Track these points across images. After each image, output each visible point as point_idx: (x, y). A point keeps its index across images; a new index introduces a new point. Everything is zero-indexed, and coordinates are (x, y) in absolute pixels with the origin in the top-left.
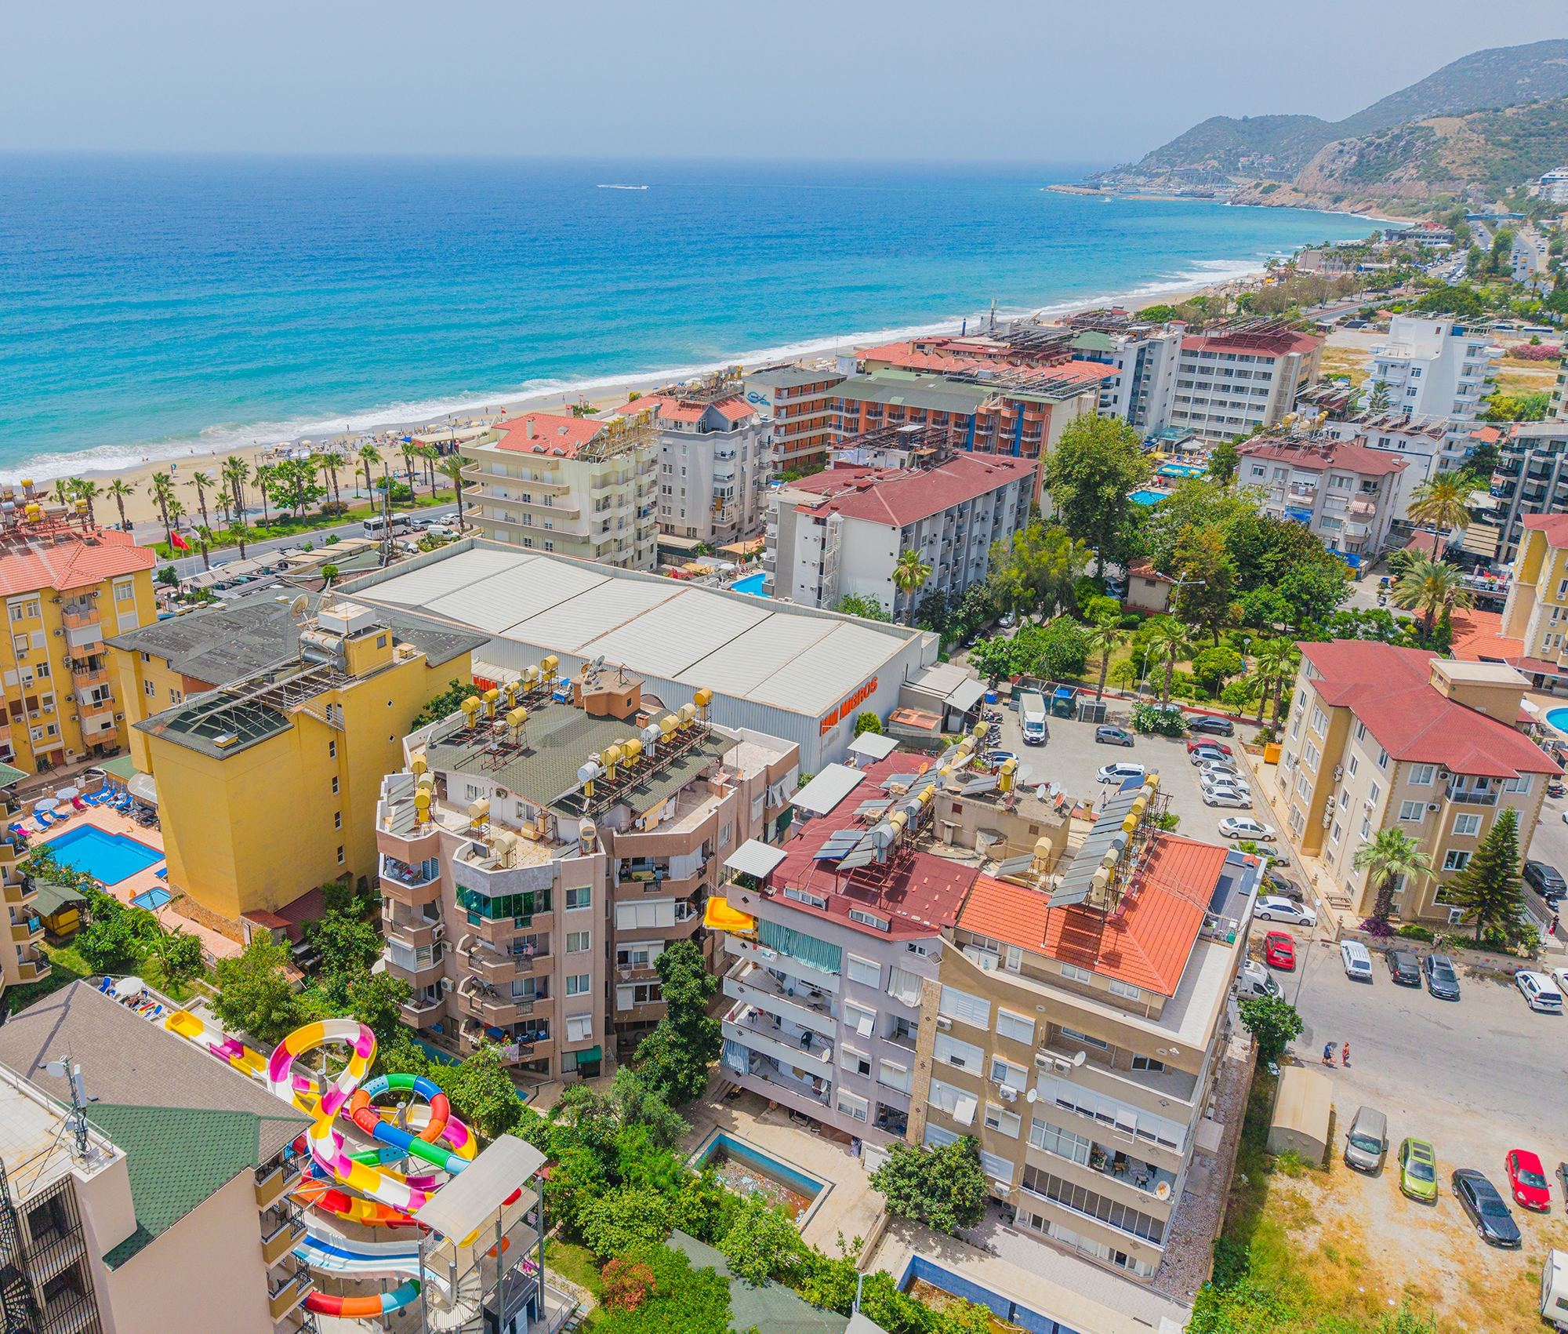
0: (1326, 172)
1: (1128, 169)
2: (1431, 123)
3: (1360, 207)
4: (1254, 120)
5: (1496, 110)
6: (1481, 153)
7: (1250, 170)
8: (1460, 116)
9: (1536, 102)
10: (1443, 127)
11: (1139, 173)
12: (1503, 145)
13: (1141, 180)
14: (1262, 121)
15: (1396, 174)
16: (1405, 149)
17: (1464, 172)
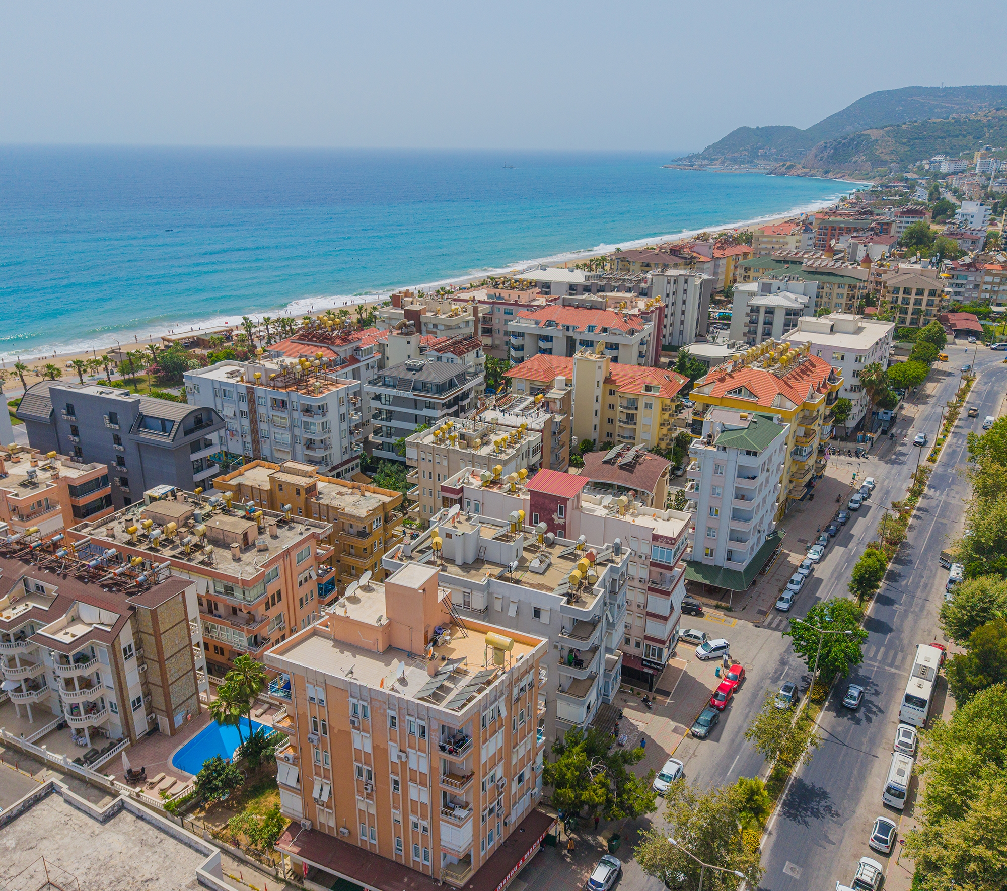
0: (819, 157)
1: (697, 156)
2: (869, 132)
3: (839, 175)
4: (763, 128)
5: (898, 126)
6: (894, 148)
7: (765, 157)
8: (882, 129)
9: (916, 122)
10: (874, 134)
11: (704, 158)
12: (904, 144)
13: (706, 162)
14: (766, 129)
15: (855, 159)
16: (857, 145)
17: (887, 158)
